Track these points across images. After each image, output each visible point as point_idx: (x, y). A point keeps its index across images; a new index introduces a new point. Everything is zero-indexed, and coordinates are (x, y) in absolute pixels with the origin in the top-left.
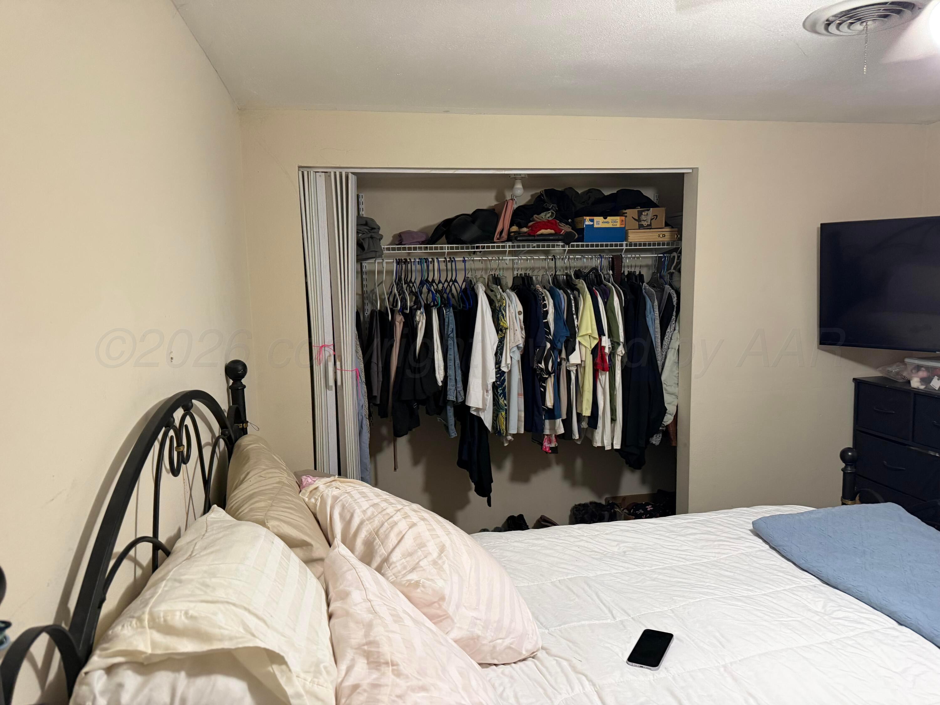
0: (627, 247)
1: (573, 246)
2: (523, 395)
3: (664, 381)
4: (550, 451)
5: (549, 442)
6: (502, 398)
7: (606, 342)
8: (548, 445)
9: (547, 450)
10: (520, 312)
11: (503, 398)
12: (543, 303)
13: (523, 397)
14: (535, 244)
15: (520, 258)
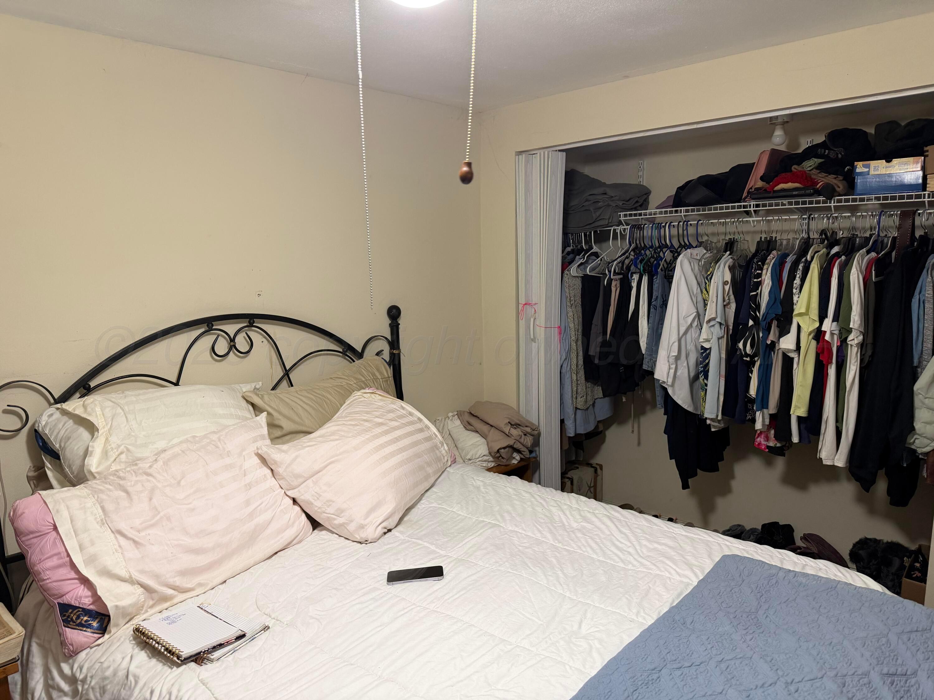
0: (930, 198)
1: (839, 201)
2: (724, 377)
3: (918, 390)
4: (767, 450)
5: (766, 439)
6: (701, 377)
7: (828, 325)
8: (765, 443)
9: (763, 448)
10: (727, 282)
11: (703, 377)
12: (756, 273)
13: (724, 379)
14: (785, 202)
15: (780, 218)
